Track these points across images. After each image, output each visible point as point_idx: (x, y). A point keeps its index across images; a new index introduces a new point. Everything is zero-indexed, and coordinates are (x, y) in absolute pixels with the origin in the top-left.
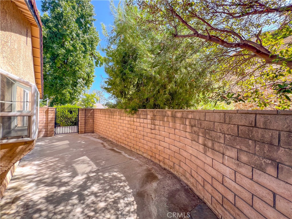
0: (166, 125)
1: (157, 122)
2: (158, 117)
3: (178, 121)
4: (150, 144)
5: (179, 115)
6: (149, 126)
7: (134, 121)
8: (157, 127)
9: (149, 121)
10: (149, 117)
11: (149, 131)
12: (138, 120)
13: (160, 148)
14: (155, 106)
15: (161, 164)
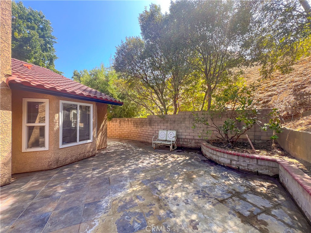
0: (126, 123)
1: (122, 123)
2: (122, 121)
3: (130, 122)
4: (118, 132)
5: (130, 120)
6: (118, 125)
7: (109, 124)
8: (122, 125)
9: (118, 123)
10: (118, 121)
11: (118, 127)
12: (112, 123)
13: (123, 132)
14: (120, 117)
15: (124, 138)
